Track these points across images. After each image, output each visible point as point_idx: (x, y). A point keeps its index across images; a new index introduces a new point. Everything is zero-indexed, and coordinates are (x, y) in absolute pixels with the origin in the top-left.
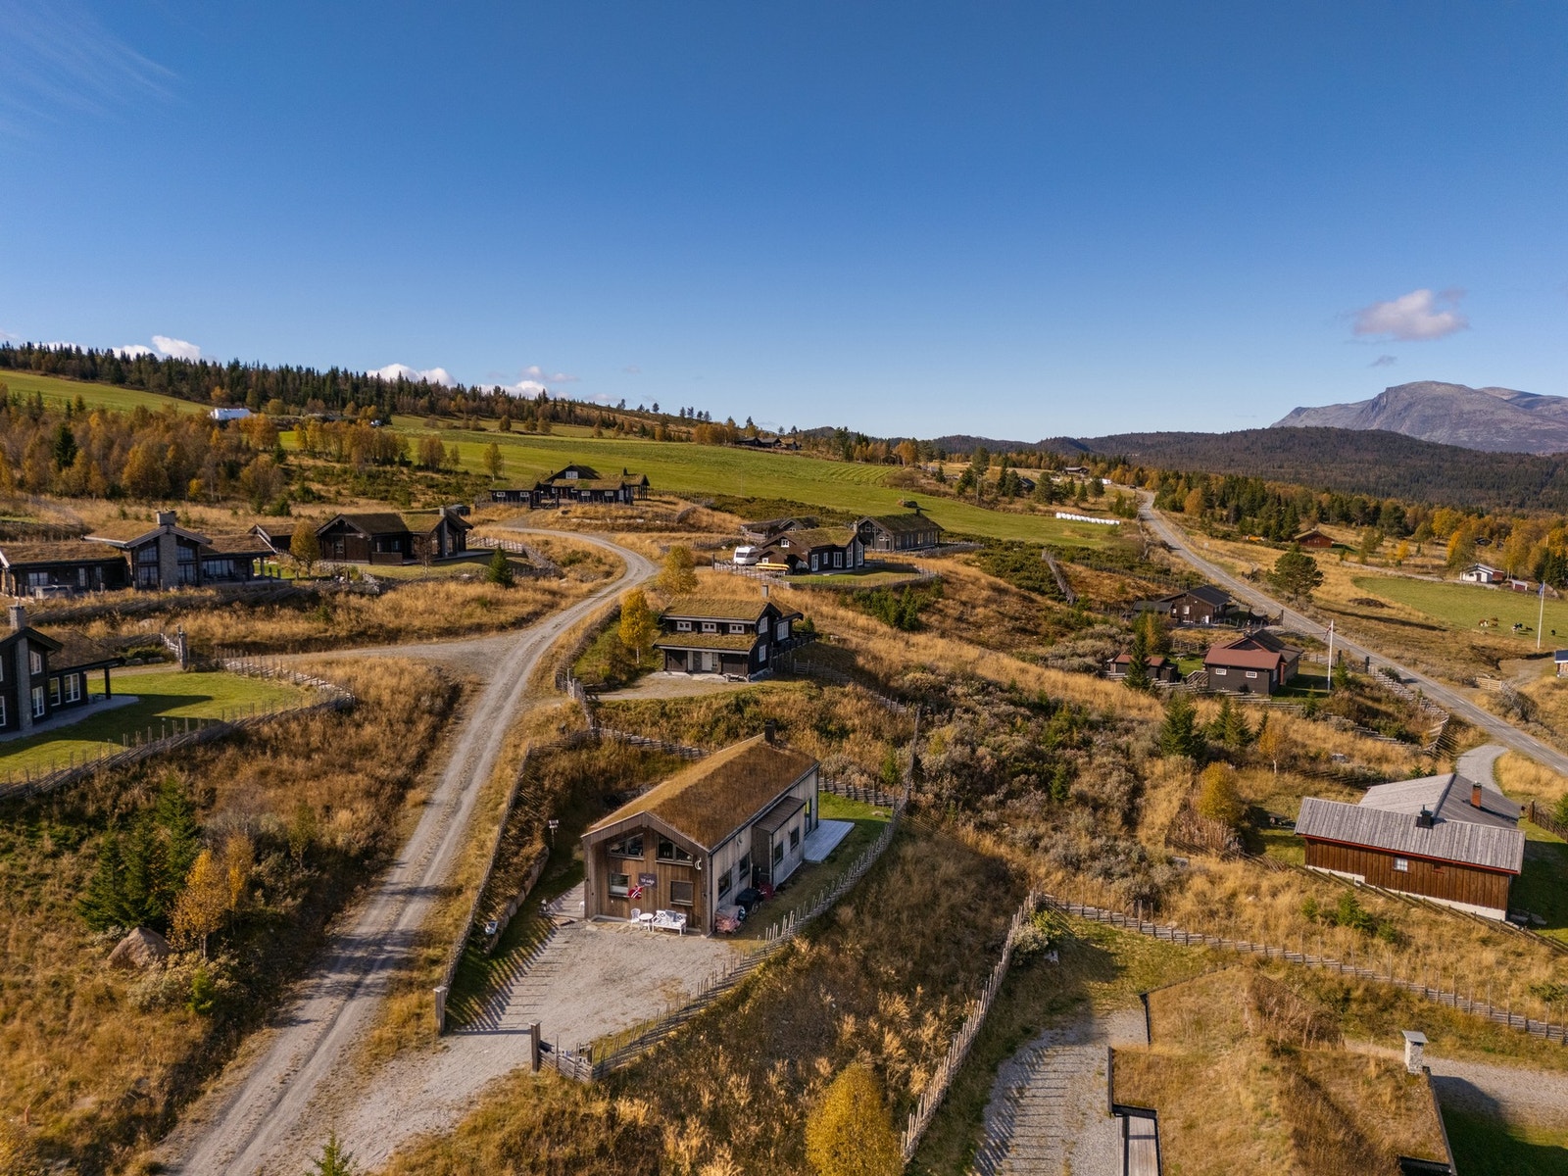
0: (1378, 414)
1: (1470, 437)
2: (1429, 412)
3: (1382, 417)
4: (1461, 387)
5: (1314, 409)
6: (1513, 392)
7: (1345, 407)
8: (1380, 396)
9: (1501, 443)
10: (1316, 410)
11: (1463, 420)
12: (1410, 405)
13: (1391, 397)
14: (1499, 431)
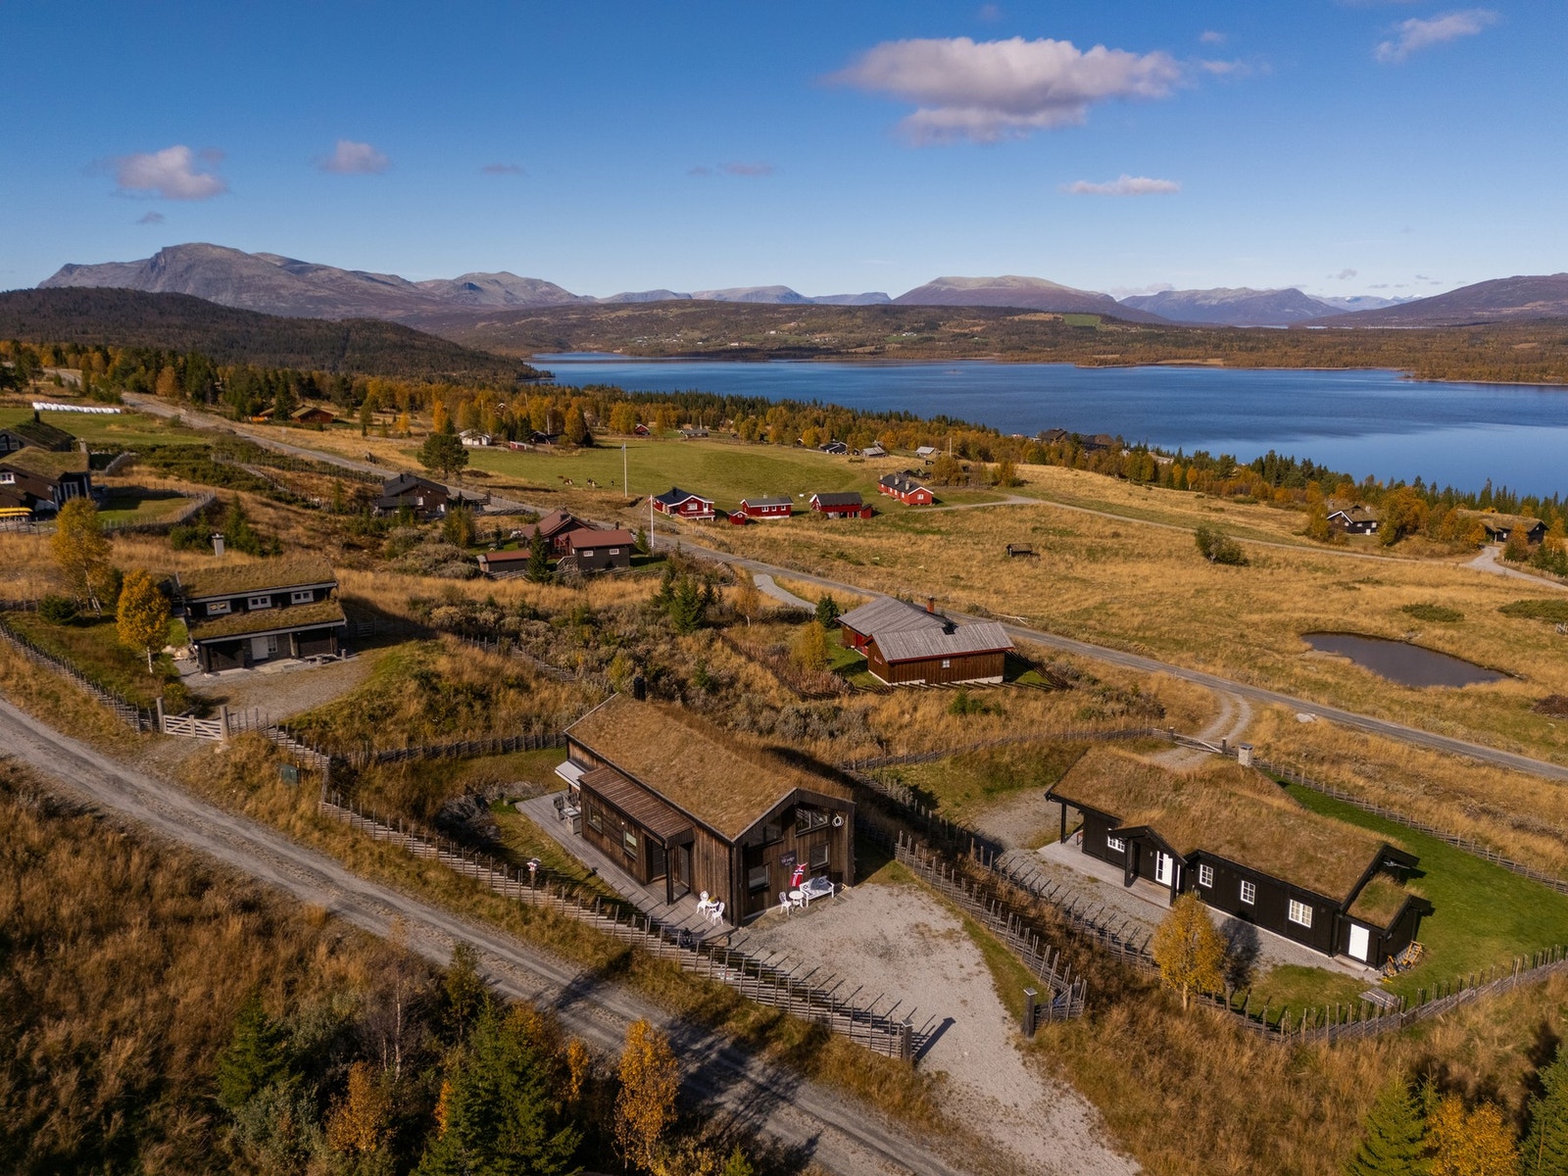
0: (159, 275)
1: (254, 301)
2: (210, 275)
3: (163, 279)
4: (235, 251)
5: (87, 267)
6: (281, 259)
7: (121, 266)
8: (158, 256)
9: (283, 308)
10: (89, 268)
11: (243, 285)
12: (189, 268)
13: (169, 258)
14: (279, 297)
